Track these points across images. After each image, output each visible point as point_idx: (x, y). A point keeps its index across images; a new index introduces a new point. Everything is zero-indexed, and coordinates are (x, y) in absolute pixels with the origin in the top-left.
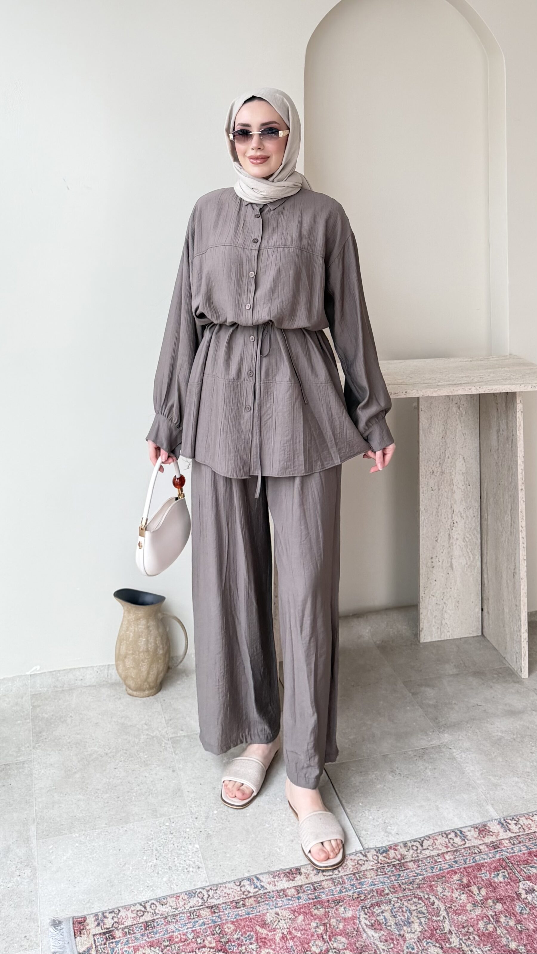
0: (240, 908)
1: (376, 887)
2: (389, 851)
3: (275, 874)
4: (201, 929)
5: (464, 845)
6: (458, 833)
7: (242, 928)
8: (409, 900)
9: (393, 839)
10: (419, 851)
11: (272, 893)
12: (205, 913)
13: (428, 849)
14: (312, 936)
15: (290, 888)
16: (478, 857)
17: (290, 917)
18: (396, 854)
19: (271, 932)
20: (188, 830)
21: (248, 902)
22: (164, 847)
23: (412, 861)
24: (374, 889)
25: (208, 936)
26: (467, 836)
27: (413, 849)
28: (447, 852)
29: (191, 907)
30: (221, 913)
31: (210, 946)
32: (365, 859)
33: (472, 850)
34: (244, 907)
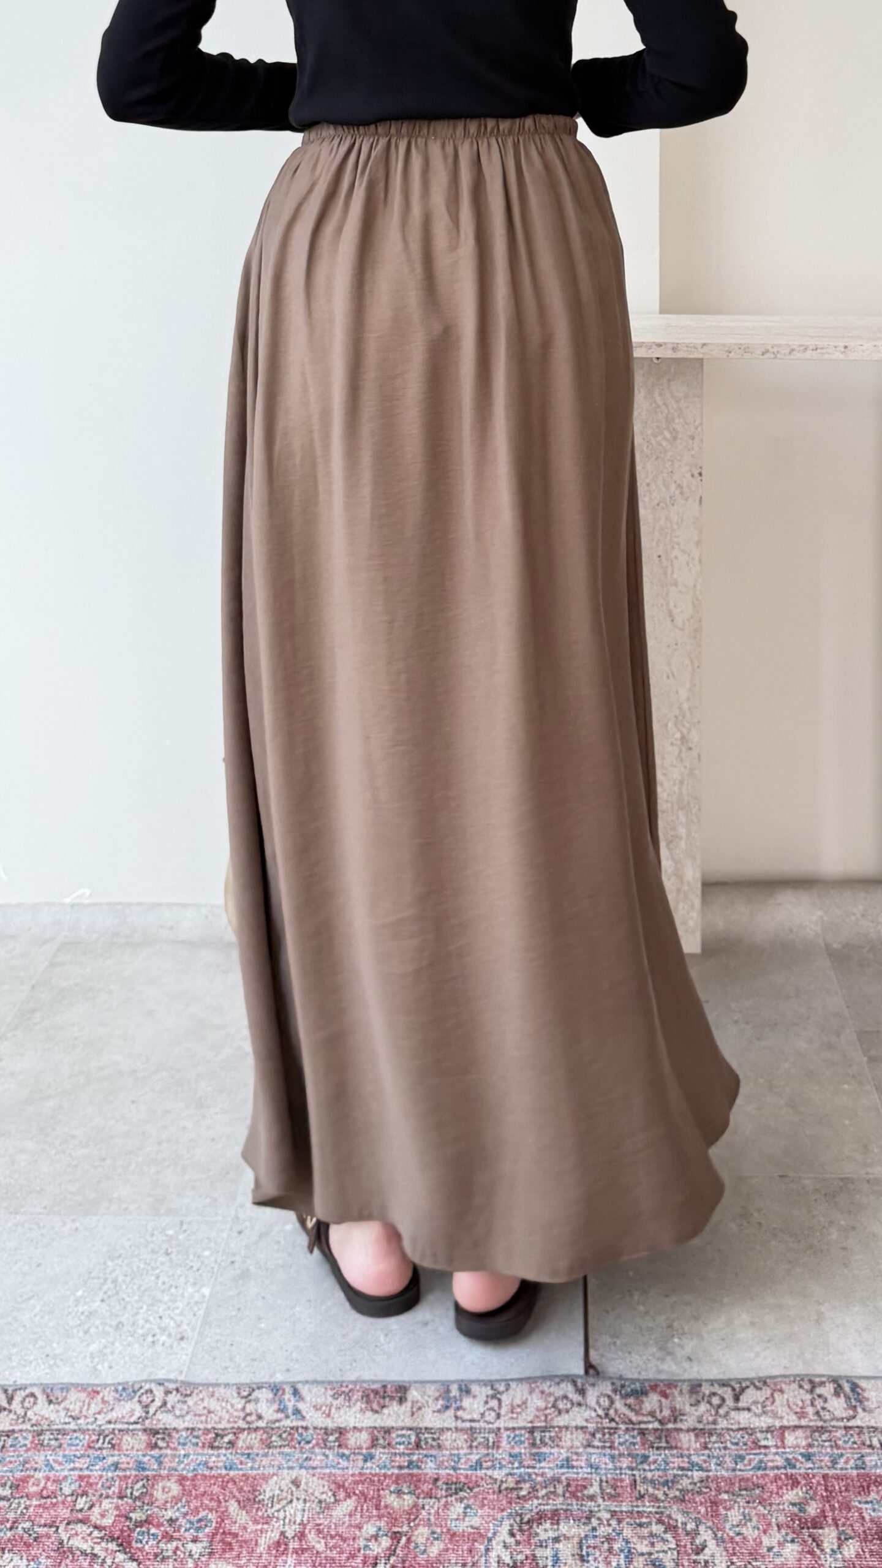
0: (219, 1448)
1: (571, 1474)
2: (644, 1393)
3: (343, 1392)
4: (101, 1477)
5: (848, 1420)
6: (847, 1387)
7: (196, 1498)
8: (641, 1525)
9: (674, 1368)
10: (722, 1411)
11: (311, 1431)
12: (134, 1444)
13: (749, 1409)
14: (352, 1556)
15: (360, 1430)
16: (875, 1458)
17: (324, 1497)
18: (661, 1407)
19: (259, 1523)
20: (207, 1253)
21: (244, 1441)
22: (133, 1279)
23: (694, 1429)
24: (563, 1478)
25: (108, 1497)
26: (868, 1399)
27: (709, 1402)
28: (796, 1427)
29: (110, 1422)
30: (169, 1452)
31: (98, 1522)
32: (576, 1398)
33: (866, 1437)
34: (226, 1449)
